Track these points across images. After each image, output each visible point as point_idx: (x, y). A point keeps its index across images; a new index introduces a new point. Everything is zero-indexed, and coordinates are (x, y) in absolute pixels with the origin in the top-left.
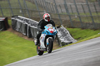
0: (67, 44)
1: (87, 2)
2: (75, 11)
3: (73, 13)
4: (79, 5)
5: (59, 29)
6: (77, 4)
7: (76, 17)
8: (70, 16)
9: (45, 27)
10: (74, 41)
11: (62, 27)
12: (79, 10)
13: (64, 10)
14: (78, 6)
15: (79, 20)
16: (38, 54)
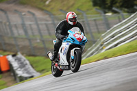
0: (26, 78)
1: (53, 21)
2: (36, 33)
3: (34, 36)
4: (42, 24)
5: (15, 58)
6: (39, 22)
7: (38, 41)
8: (30, 40)
9: (69, 32)
10: (36, 74)
11: (19, 55)
12: (42, 32)
13: (21, 32)
14: (40, 26)
15: (42, 46)
16: (55, 75)
